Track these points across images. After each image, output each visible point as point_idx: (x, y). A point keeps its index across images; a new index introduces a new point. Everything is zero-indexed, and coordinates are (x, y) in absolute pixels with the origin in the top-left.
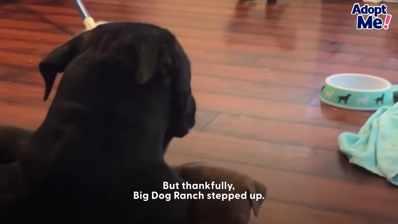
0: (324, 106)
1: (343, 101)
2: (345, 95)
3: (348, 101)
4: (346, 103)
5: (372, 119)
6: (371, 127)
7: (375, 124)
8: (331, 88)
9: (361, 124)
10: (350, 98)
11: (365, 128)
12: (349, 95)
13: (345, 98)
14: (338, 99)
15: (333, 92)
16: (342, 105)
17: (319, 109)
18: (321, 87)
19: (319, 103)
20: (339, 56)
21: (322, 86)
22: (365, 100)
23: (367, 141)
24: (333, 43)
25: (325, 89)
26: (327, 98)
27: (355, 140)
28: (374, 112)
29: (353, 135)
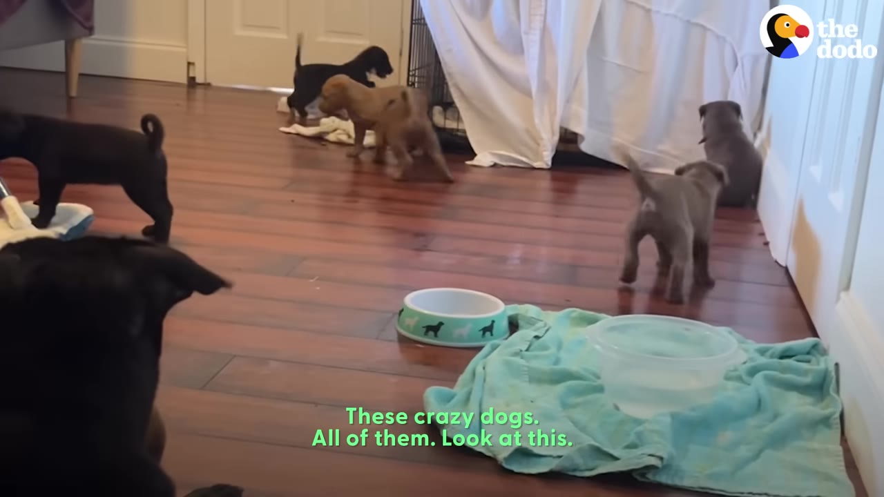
0: (403, 340)
1: (431, 333)
2: (435, 323)
3: (439, 333)
4: (436, 335)
5: (476, 362)
6: (474, 374)
7: (479, 369)
8: (414, 313)
9: (459, 370)
10: (442, 328)
11: (464, 377)
12: (441, 324)
13: (434, 329)
14: (425, 329)
15: (416, 319)
16: (430, 340)
17: (395, 347)
18: (398, 311)
19: (395, 337)
20: (427, 257)
21: (401, 309)
22: (465, 331)
23: (467, 399)
24: (418, 235)
25: (403, 313)
26: (407, 329)
27: (449, 399)
28: (479, 349)
29: (445, 389)
